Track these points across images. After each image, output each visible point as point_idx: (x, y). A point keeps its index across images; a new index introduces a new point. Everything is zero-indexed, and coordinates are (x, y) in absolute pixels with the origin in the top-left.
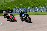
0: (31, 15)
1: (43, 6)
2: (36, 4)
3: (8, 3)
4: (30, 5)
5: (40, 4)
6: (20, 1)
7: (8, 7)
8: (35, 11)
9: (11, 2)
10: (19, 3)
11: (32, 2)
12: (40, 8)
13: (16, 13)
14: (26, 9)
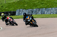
0: (38, 18)
1: (52, 8)
2: (44, 5)
3: (9, 4)
4: (36, 6)
5: (48, 4)
6: (25, 2)
7: (10, 8)
8: (43, 13)
9: (14, 2)
10: (23, 4)
11: (39, 2)
12: (48, 10)
13: (19, 16)
14: (32, 11)
